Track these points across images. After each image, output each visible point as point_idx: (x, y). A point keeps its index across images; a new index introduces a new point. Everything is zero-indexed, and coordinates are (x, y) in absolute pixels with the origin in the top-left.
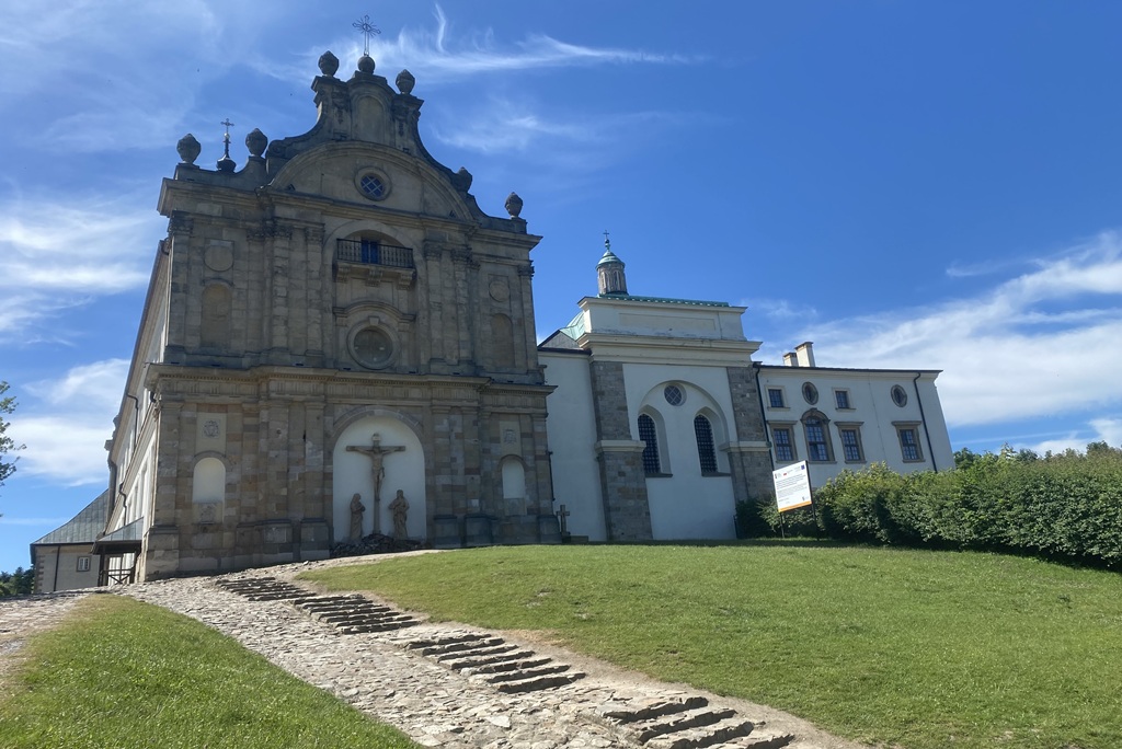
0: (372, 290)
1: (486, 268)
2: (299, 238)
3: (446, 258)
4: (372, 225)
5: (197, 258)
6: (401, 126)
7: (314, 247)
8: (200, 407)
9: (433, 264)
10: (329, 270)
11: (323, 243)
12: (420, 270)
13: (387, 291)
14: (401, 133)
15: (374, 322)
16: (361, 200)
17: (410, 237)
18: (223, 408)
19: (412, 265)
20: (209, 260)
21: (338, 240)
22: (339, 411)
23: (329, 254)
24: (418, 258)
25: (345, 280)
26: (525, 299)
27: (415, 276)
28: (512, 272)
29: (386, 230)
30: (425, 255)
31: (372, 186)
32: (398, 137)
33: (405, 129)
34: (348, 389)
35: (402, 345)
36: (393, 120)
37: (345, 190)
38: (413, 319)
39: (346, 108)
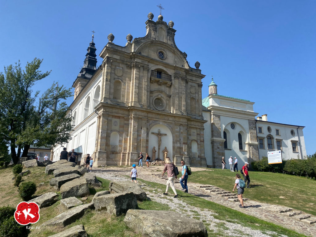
0: (159, 87)
2: (142, 69)
3: (180, 79)
4: (160, 67)
5: (113, 72)
7: (146, 72)
8: (113, 116)
9: (177, 81)
10: (149, 79)
12: (173, 82)
13: (163, 88)
15: (160, 96)
16: (158, 59)
17: (171, 72)
18: (119, 117)
19: (171, 80)
20: (116, 73)
21: (152, 70)
22: (151, 122)
23: (150, 74)
24: (173, 78)
25: (153, 83)
26: (200, 93)
28: (196, 85)
29: (164, 69)
30: (175, 78)
31: (161, 55)
32: (169, 41)
33: (171, 38)
34: (153, 116)
35: (167, 104)
36: (168, 35)
37: (154, 56)
38: (170, 97)
39: (155, 30)
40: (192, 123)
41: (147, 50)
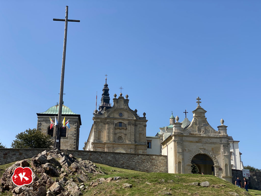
0: (120, 130)
1: (139, 126)
2: (110, 124)
3: (132, 125)
4: (120, 121)
5: (97, 127)
6: (126, 104)
7: (112, 125)
8: (98, 147)
9: (129, 126)
10: (114, 128)
11: (113, 124)
12: (127, 127)
13: (122, 131)
14: (126, 106)
15: (120, 135)
16: (119, 117)
17: (126, 122)
18: (100, 148)
19: (126, 126)
20: (99, 128)
21: (116, 124)
22: (115, 148)
23: (114, 126)
24: (127, 125)
25: (116, 129)
26: (145, 130)
27: (126, 128)
28: (143, 126)
29: (122, 121)
30: (128, 125)
31: (121, 115)
32: (125, 106)
33: (126, 105)
34: (116, 145)
35: (124, 139)
36: (124, 103)
37: (117, 116)
38: (126, 135)
39: (117, 103)
40: (139, 147)
41: (113, 114)
